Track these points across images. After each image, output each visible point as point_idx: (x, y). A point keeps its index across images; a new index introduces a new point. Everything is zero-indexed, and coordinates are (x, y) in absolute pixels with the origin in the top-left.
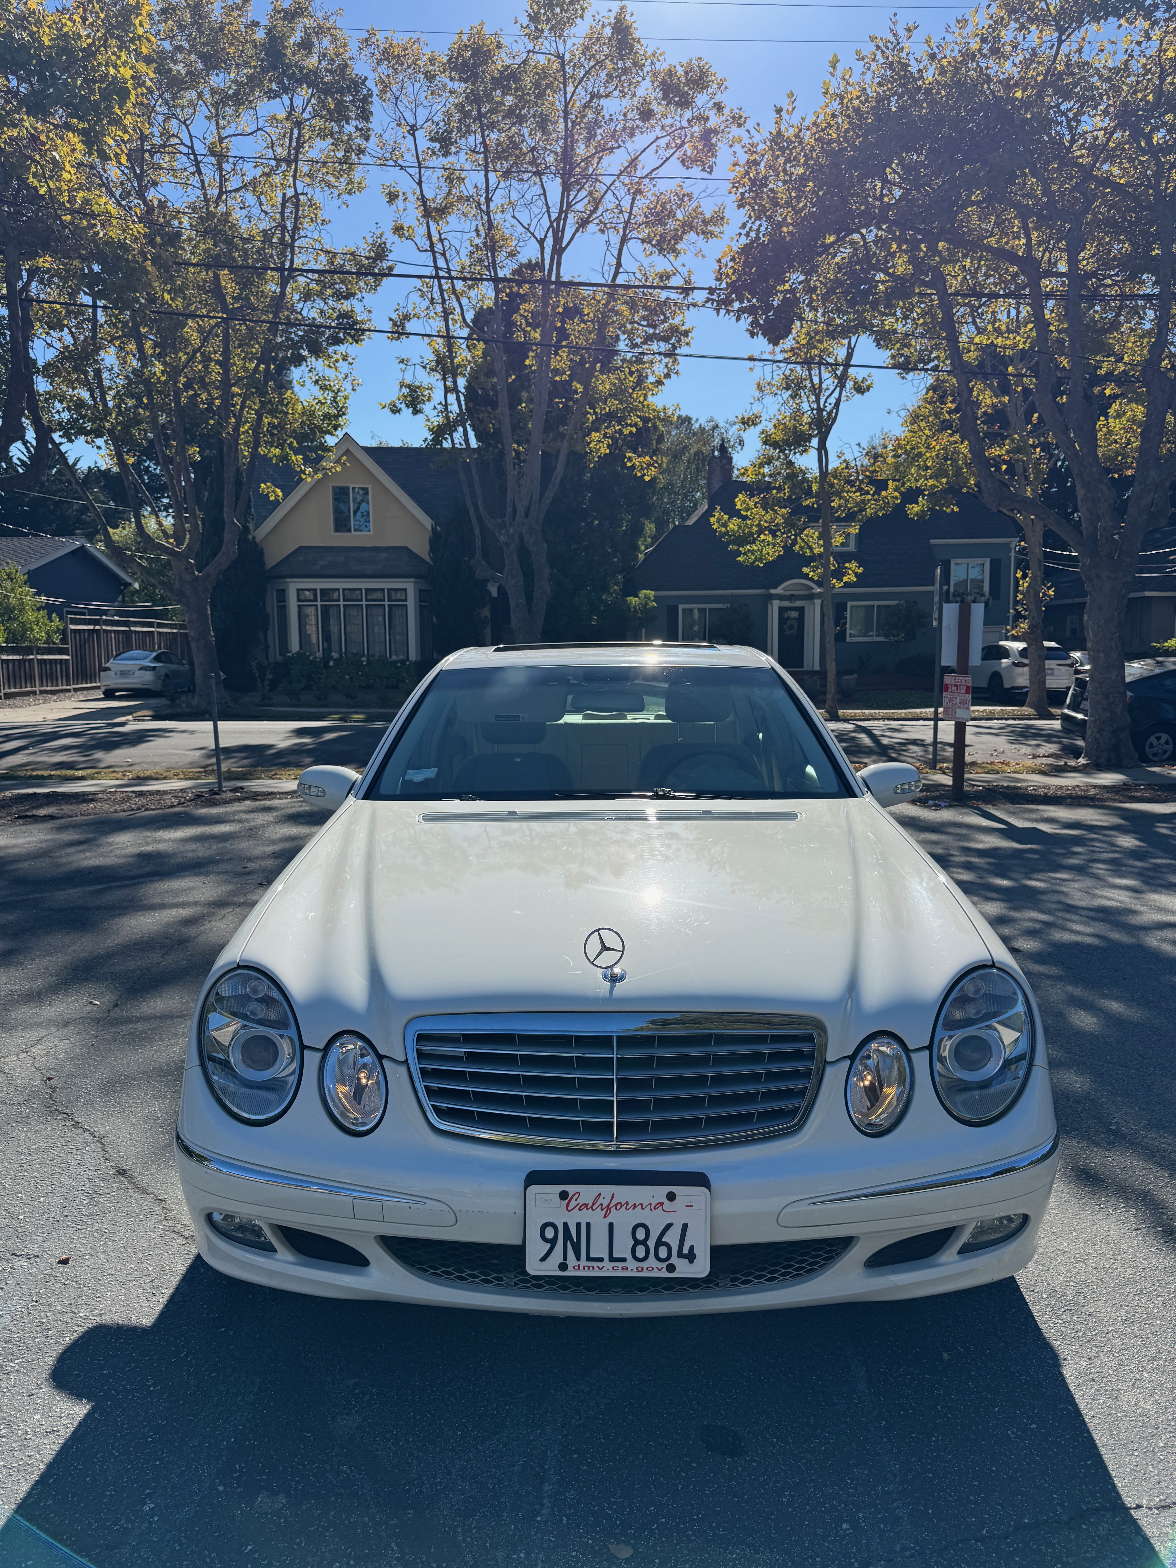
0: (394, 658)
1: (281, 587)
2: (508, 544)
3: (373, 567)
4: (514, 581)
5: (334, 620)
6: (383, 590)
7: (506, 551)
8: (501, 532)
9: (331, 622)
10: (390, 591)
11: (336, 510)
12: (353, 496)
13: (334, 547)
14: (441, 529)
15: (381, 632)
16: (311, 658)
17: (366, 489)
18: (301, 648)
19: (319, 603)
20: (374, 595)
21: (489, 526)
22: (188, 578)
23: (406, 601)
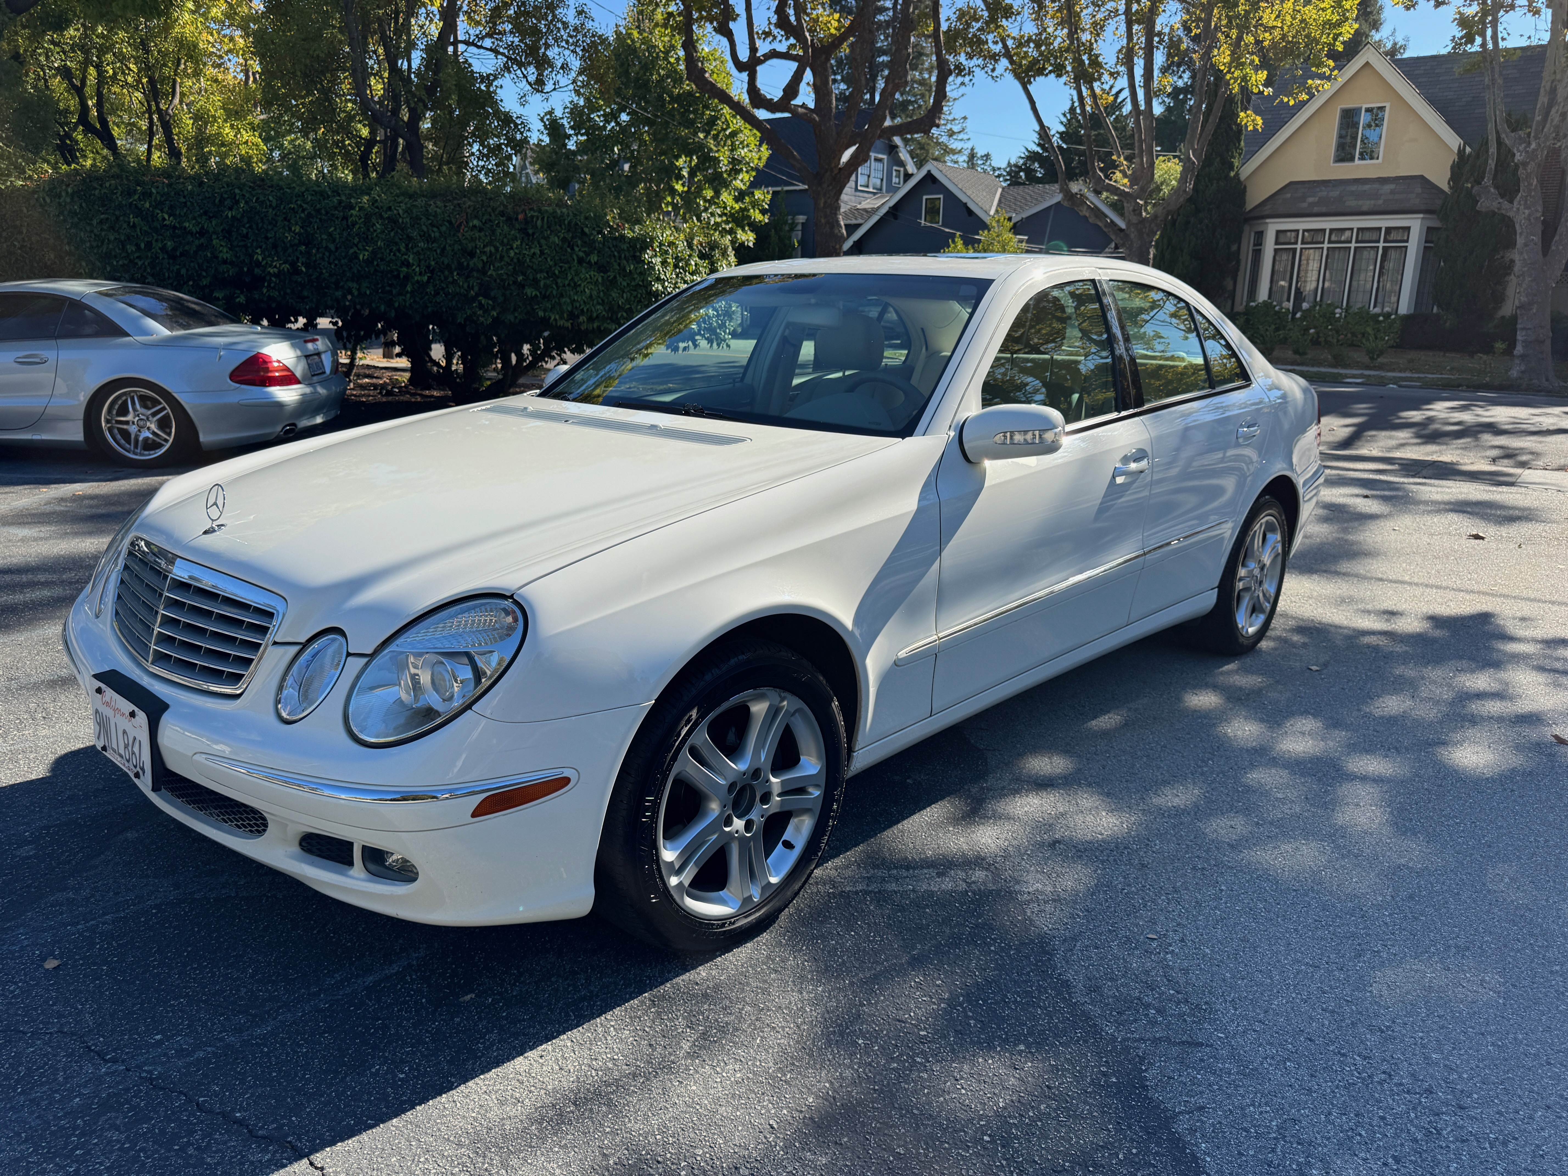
0: (1377, 310)
1: (1260, 229)
2: (1525, 164)
3: (1373, 202)
4: (1527, 212)
5: (1314, 266)
6: (1380, 229)
7: (1521, 172)
8: (1521, 148)
9: (1310, 268)
10: (1389, 230)
11: (1340, 136)
12: (1364, 118)
13: (1329, 181)
14: (1468, 149)
15: (1368, 278)
16: (1277, 308)
17: (1382, 109)
18: (1270, 297)
19: (1299, 246)
20: (1367, 236)
21: (1507, 142)
22: (1134, 219)
23: (1407, 241)
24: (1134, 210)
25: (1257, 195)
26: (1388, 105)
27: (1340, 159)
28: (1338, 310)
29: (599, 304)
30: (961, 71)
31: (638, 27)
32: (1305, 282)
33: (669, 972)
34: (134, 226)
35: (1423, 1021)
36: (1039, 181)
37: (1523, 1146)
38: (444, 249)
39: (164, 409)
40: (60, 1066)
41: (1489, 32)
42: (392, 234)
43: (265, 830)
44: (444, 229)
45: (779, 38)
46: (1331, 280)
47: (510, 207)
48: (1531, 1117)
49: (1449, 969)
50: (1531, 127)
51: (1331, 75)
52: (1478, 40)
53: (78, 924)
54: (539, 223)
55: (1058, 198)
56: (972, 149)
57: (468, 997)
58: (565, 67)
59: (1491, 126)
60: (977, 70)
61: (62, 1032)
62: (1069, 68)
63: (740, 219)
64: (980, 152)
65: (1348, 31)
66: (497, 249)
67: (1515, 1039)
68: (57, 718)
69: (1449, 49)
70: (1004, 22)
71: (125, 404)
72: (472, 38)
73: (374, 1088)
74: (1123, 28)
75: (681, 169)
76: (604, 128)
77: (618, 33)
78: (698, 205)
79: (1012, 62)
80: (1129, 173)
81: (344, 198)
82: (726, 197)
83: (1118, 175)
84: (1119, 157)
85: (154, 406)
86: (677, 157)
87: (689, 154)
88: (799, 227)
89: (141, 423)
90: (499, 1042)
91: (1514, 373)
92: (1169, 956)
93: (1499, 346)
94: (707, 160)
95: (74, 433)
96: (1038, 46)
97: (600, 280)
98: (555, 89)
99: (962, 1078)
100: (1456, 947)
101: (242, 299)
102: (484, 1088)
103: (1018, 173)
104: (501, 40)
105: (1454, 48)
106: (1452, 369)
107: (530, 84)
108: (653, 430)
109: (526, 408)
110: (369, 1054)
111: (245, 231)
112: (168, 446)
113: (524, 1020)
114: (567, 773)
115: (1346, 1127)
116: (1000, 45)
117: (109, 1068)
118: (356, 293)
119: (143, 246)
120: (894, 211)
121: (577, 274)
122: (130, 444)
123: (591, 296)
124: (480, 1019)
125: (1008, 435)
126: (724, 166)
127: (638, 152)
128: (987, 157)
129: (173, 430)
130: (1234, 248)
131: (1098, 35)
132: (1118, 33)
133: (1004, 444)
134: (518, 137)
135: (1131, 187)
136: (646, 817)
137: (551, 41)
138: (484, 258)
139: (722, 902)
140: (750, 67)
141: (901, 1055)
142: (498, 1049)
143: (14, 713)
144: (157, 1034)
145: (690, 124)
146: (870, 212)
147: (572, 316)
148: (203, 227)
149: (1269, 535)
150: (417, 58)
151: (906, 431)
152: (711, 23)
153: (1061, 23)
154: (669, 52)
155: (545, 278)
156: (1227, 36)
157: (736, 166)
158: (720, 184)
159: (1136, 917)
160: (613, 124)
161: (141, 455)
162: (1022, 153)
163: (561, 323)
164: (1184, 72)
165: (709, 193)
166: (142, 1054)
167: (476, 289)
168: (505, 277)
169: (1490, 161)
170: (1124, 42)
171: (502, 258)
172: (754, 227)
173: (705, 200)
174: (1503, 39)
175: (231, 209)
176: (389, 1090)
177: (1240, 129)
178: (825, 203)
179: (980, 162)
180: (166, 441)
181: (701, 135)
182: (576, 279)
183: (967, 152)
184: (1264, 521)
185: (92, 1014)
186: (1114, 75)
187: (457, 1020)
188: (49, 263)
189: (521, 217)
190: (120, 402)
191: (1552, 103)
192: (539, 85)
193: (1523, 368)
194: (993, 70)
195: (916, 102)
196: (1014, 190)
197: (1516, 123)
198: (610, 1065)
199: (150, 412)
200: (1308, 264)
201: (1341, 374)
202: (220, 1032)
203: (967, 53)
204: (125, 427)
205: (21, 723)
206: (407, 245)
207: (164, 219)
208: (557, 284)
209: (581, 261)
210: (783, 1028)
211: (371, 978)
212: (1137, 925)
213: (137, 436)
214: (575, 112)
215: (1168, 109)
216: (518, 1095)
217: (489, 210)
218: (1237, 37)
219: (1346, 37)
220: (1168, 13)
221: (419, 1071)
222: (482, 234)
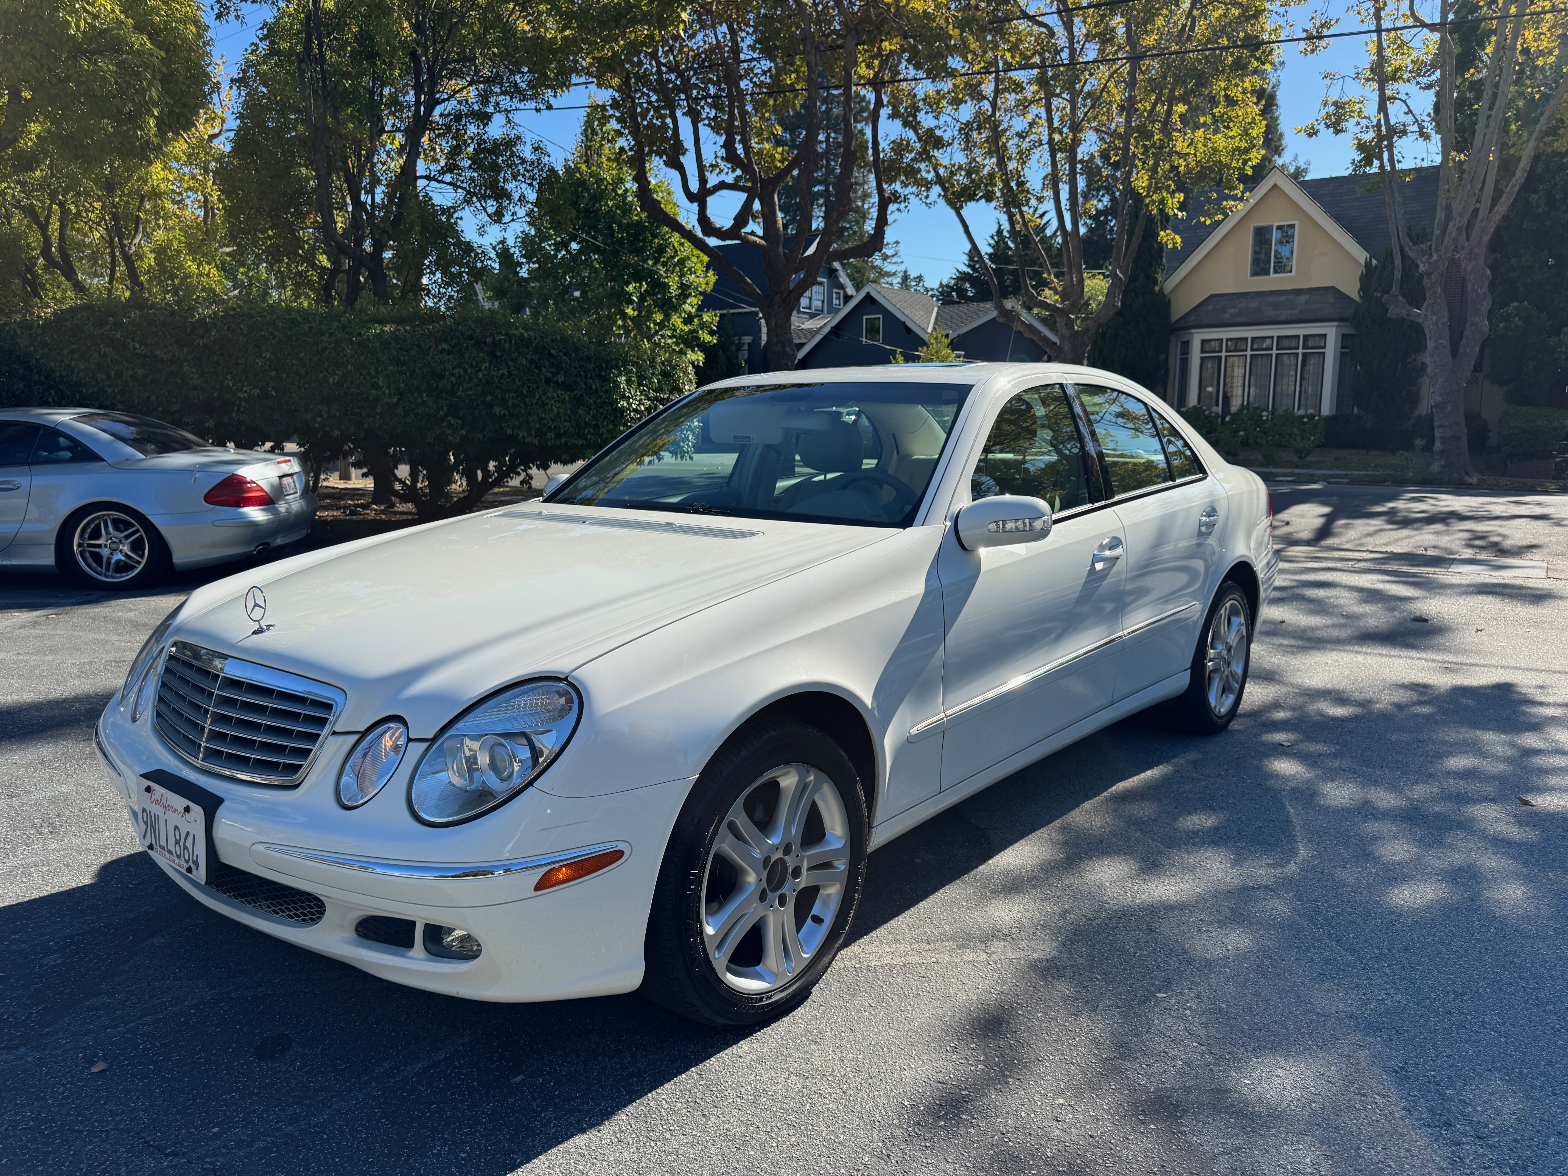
0: (1302, 412)
1: (1186, 339)
2: (1429, 274)
3: (1289, 312)
4: (1434, 318)
5: (1238, 372)
6: (1298, 336)
7: (1426, 282)
8: (1424, 259)
9: (1236, 374)
10: (1306, 337)
11: (1255, 253)
12: (1275, 235)
13: (1248, 293)
14: (1374, 262)
15: (1291, 384)
16: (1207, 413)
17: (1292, 226)
18: (1199, 402)
19: (1223, 354)
20: (1286, 343)
21: (1410, 254)
22: (1067, 333)
23: (1324, 347)
24: (1066, 325)
25: (1181, 306)
26: (1297, 223)
27: (1255, 273)
28: (1265, 413)
29: (566, 421)
30: (896, 198)
31: (586, 162)
32: (1232, 387)
33: (712, 1047)
34: (105, 355)
35: (1434, 1061)
36: (972, 299)
37: (1542, 1170)
38: (414, 371)
39: (137, 531)
40: (121, 1161)
41: (1386, 156)
42: (362, 358)
43: (319, 918)
44: (413, 352)
45: (726, 170)
46: (1256, 385)
47: (478, 331)
48: (1545, 1143)
49: (1450, 1013)
50: (1431, 240)
51: (1243, 196)
52: (1376, 163)
53: (117, 1026)
54: (507, 345)
55: (994, 314)
56: (905, 272)
57: (519, 1078)
58: (522, 199)
59: (1394, 240)
60: (912, 197)
61: (118, 1129)
62: (998, 194)
63: (690, 341)
64: (913, 274)
65: (1255, 157)
66: (465, 371)
67: (1521, 1073)
68: (65, 832)
69: (1350, 171)
70: (936, 153)
71: (97, 528)
72: (433, 173)
73: (438, 1168)
74: (1047, 156)
75: (631, 294)
76: (556, 256)
77: (567, 168)
78: (649, 328)
79: (945, 189)
80: (1060, 289)
81: (314, 325)
82: (676, 320)
83: (1047, 292)
84: (1049, 274)
85: (126, 529)
86: (627, 283)
87: (639, 280)
88: (746, 347)
89: (114, 546)
90: (556, 1119)
91: (1435, 468)
92: (1188, 1012)
93: (1419, 443)
94: (658, 286)
95: (47, 558)
96: (969, 174)
97: (567, 398)
98: (513, 220)
99: (1008, 1132)
100: (1455, 992)
101: (211, 424)
102: (547, 1163)
103: (949, 294)
104: (460, 175)
105: (1354, 170)
106: (1376, 466)
107: (489, 216)
108: (670, 527)
109: (540, 513)
110: (428, 1136)
111: (216, 358)
112: (140, 567)
113: (577, 1098)
114: (621, 846)
115: (1375, 1159)
116: (932, 174)
117: (170, 1161)
118: (325, 415)
119: (113, 374)
120: (836, 331)
121: (545, 393)
122: (101, 567)
123: (558, 414)
124: (534, 1098)
125: (1000, 523)
126: (674, 290)
127: (589, 278)
128: (920, 278)
129: (147, 551)
130: (1163, 357)
131: (1024, 162)
132: (1042, 161)
133: (997, 532)
134: (479, 265)
135: (1062, 302)
136: (691, 890)
137: (509, 176)
138: (453, 380)
139: (759, 977)
140: (700, 198)
141: (947, 1114)
142: (555, 1126)
143: (19, 829)
144: (214, 1127)
145: (639, 251)
146: (812, 333)
147: (540, 433)
148: (174, 355)
149: (1233, 619)
150: (380, 193)
151: (906, 521)
152: (661, 157)
153: (990, 153)
154: (617, 184)
155: (513, 398)
156: (1144, 163)
157: (685, 291)
158: (670, 308)
159: (1151, 978)
160: (563, 252)
161: (112, 577)
162: (953, 274)
163: (529, 440)
164: (1103, 196)
165: (658, 317)
166: (202, 1147)
167: (445, 409)
168: (474, 397)
169: (1396, 272)
170: (1049, 169)
171: (470, 379)
172: (704, 347)
173: (656, 324)
174: (1399, 162)
175: (202, 337)
176: (453, 1169)
177: (1161, 246)
178: (776, 323)
179: (913, 283)
180: (139, 563)
181: (650, 262)
182: (544, 398)
183: (900, 275)
184: (1228, 605)
185: (146, 1110)
186: (1040, 200)
187: (511, 1100)
188: (18, 392)
189: (489, 340)
190: (92, 526)
191: (1448, 218)
192: (497, 217)
193: (1443, 463)
194: (927, 197)
195: (851, 228)
196: (949, 309)
197: (1418, 237)
198: (667, 1135)
199: (123, 535)
200: (1233, 371)
201: (1272, 473)
202: (277, 1123)
203: (902, 182)
204: (97, 550)
205: (28, 838)
206: (377, 369)
207: (135, 349)
208: (525, 403)
209: (548, 381)
210: (830, 1094)
211: (420, 1065)
212: (1153, 985)
213: (109, 560)
214: (526, 241)
215: (1090, 230)
216: (581, 1168)
217: (458, 334)
218: (1154, 164)
219: (1255, 162)
220: (1089, 143)
221: (480, 1150)
222: (451, 357)
